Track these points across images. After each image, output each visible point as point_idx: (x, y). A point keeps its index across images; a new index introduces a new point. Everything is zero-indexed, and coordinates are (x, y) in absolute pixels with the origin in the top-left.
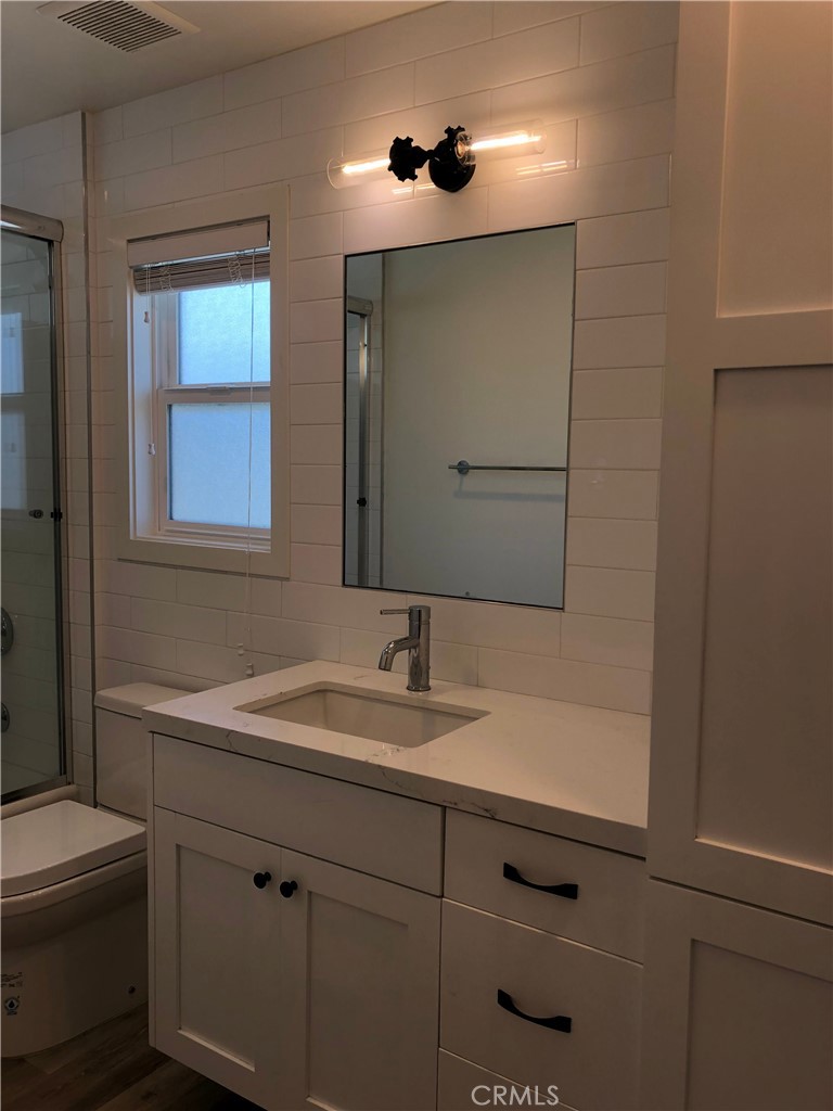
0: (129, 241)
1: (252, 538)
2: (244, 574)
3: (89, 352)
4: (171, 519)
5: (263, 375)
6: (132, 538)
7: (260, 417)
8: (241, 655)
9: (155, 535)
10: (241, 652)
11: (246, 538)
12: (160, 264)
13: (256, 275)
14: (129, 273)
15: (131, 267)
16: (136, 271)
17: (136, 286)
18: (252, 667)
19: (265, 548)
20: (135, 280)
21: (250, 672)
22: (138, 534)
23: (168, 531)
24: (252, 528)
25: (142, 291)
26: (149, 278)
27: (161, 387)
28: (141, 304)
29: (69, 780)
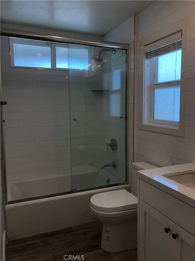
0: (145, 46)
1: (174, 125)
2: (171, 135)
3: (134, 76)
4: (153, 119)
5: (179, 77)
6: (143, 124)
7: (178, 90)
8: (170, 158)
9: (149, 123)
10: (170, 157)
11: (172, 125)
12: (152, 50)
13: (178, 48)
14: (144, 54)
15: (145, 53)
16: (146, 54)
17: (146, 57)
18: (173, 162)
19: (177, 128)
20: (146, 56)
21: (172, 163)
22: (145, 123)
23: (152, 122)
24: (174, 122)
25: (147, 59)
26: (149, 55)
27: (152, 84)
28: (147, 62)
29: (128, 183)
